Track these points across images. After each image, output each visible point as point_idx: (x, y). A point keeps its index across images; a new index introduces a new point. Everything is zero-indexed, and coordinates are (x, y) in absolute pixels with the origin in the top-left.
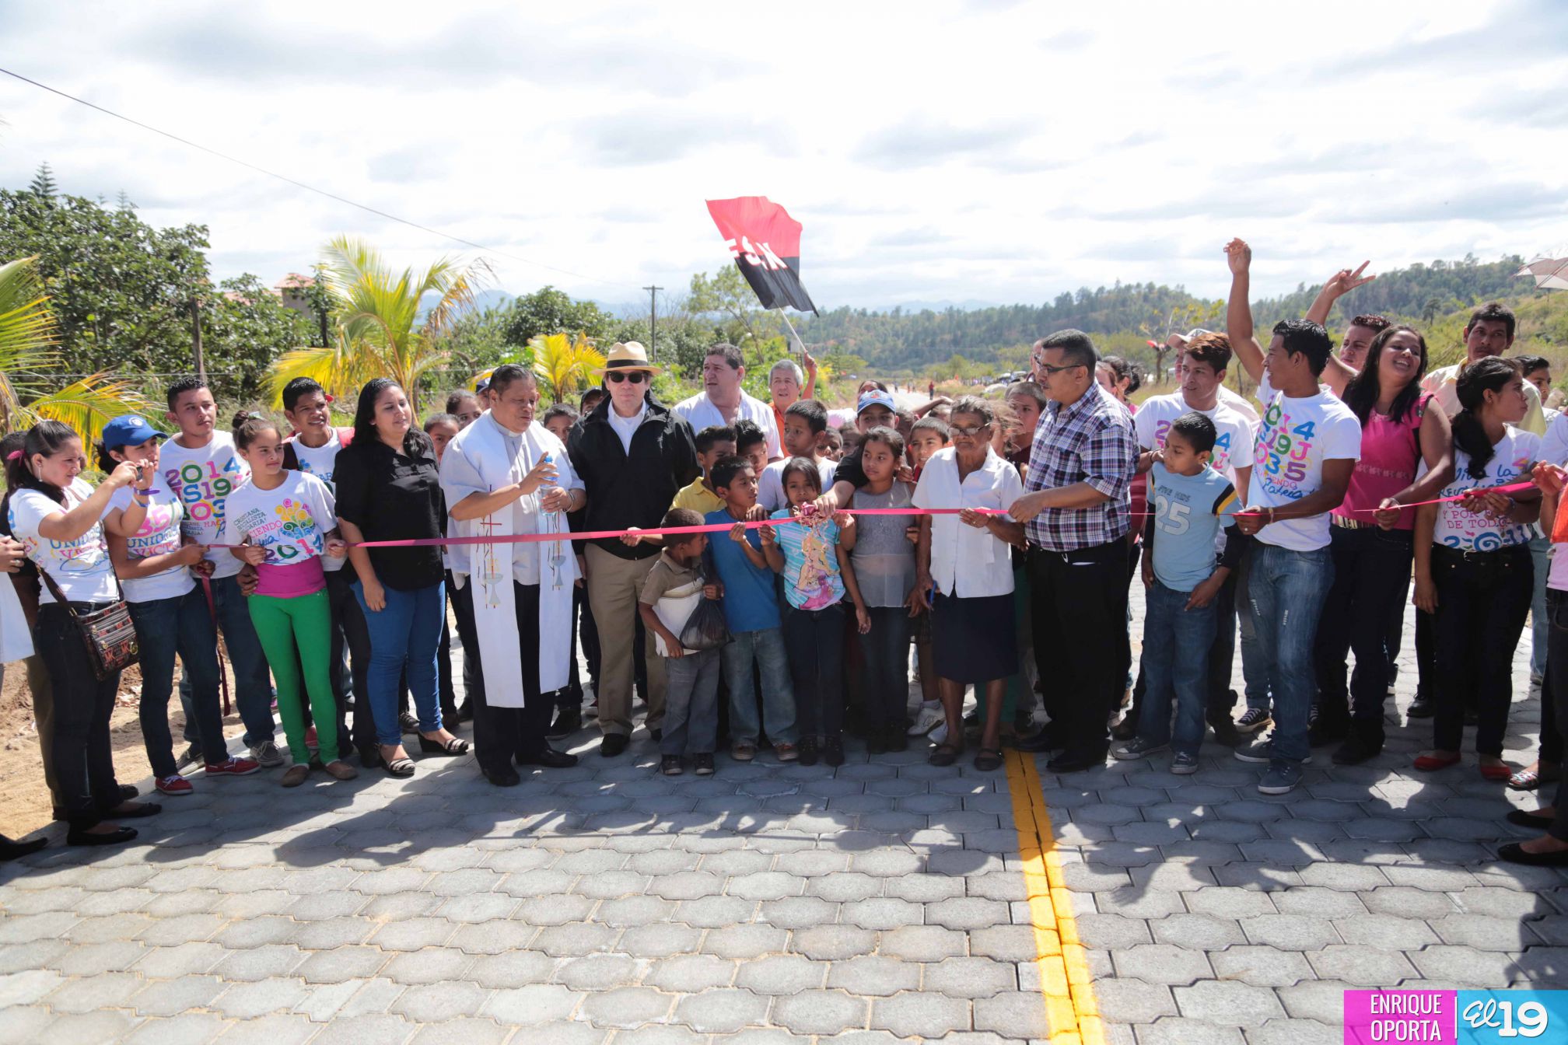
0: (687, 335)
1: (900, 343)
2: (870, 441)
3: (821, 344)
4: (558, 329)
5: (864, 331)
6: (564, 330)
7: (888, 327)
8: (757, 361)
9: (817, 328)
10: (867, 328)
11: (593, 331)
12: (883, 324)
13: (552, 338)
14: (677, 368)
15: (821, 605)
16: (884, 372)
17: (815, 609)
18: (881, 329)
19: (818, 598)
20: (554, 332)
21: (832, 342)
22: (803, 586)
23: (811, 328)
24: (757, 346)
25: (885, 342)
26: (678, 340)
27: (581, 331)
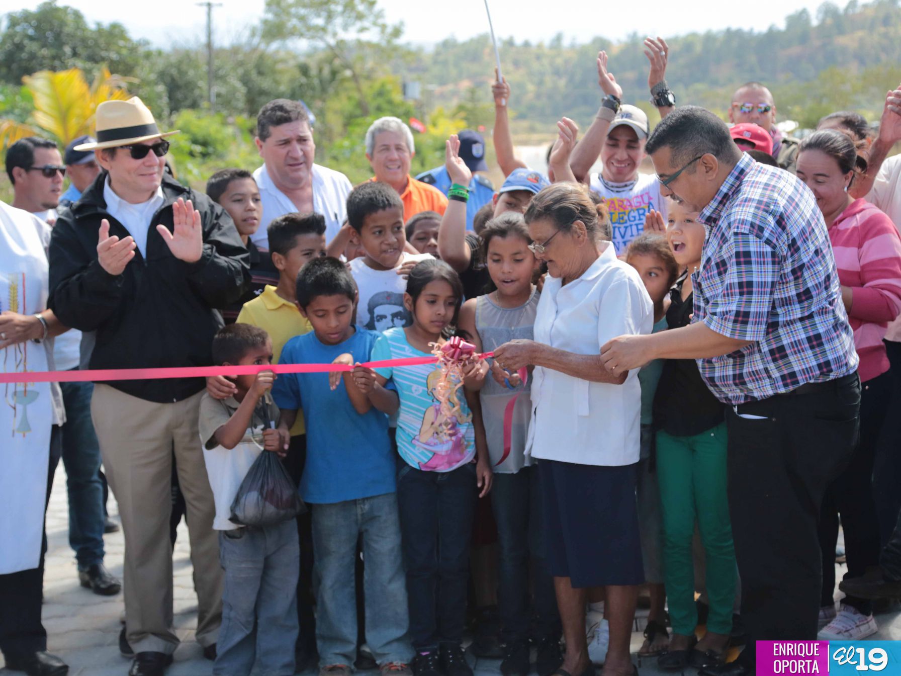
0: (260, 73)
1: (562, 83)
2: (496, 239)
3: (450, 87)
4: (71, 62)
5: (510, 67)
6: (80, 63)
7: (545, 62)
8: (358, 112)
9: (445, 63)
10: (516, 64)
11: (122, 68)
12: (538, 57)
13: (62, 75)
14: (244, 120)
15: (450, 464)
16: (538, 125)
17: (443, 469)
18: (536, 66)
19: (448, 455)
20: (65, 67)
21: (465, 84)
22: (427, 437)
23: (435, 62)
24: (359, 90)
25: (540, 83)
26: (245, 80)
27: (104, 67)
